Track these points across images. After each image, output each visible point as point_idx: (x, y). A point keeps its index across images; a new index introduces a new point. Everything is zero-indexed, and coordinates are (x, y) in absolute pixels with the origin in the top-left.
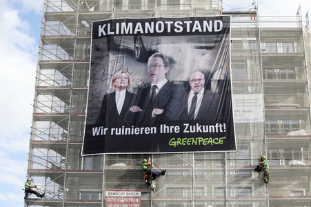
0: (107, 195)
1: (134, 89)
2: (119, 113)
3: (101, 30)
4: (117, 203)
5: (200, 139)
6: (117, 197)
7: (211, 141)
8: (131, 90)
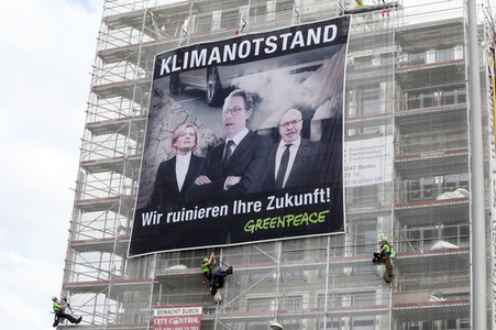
0: (156, 314)
1: (203, 150)
2: (180, 189)
3: (165, 66)
4: (168, 325)
5: (290, 218)
6: (169, 317)
7: (306, 218)
8: (198, 152)
